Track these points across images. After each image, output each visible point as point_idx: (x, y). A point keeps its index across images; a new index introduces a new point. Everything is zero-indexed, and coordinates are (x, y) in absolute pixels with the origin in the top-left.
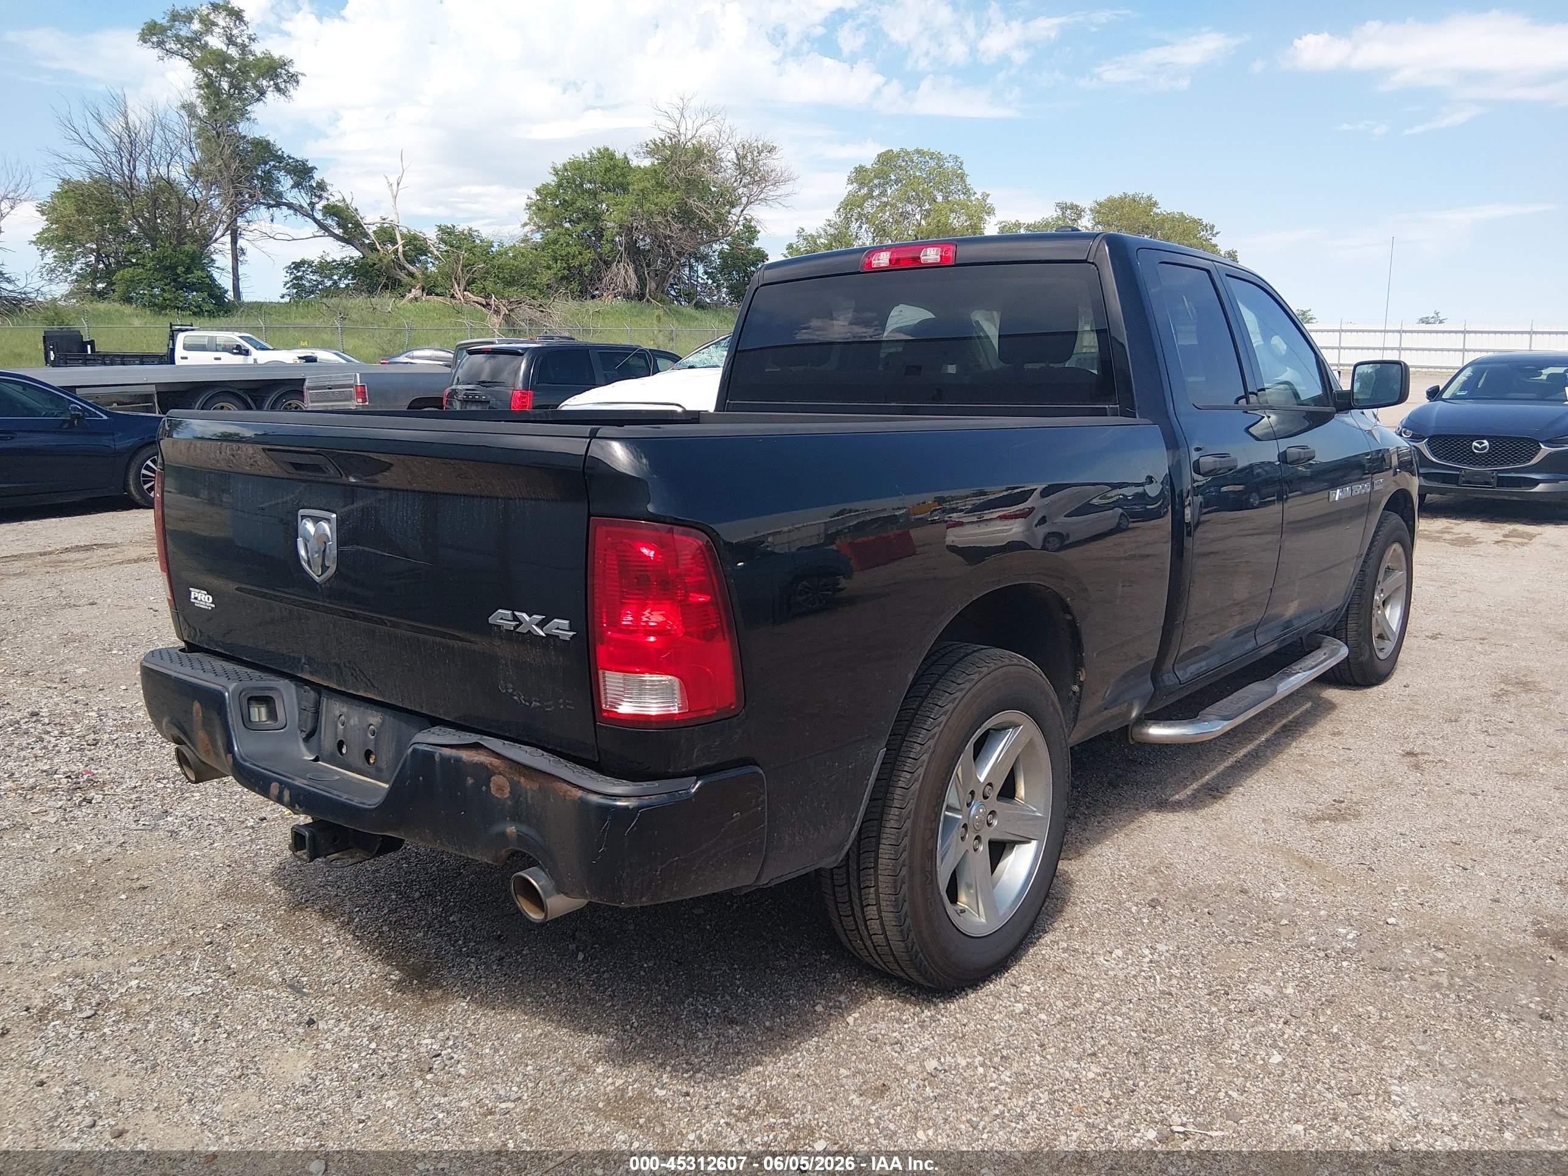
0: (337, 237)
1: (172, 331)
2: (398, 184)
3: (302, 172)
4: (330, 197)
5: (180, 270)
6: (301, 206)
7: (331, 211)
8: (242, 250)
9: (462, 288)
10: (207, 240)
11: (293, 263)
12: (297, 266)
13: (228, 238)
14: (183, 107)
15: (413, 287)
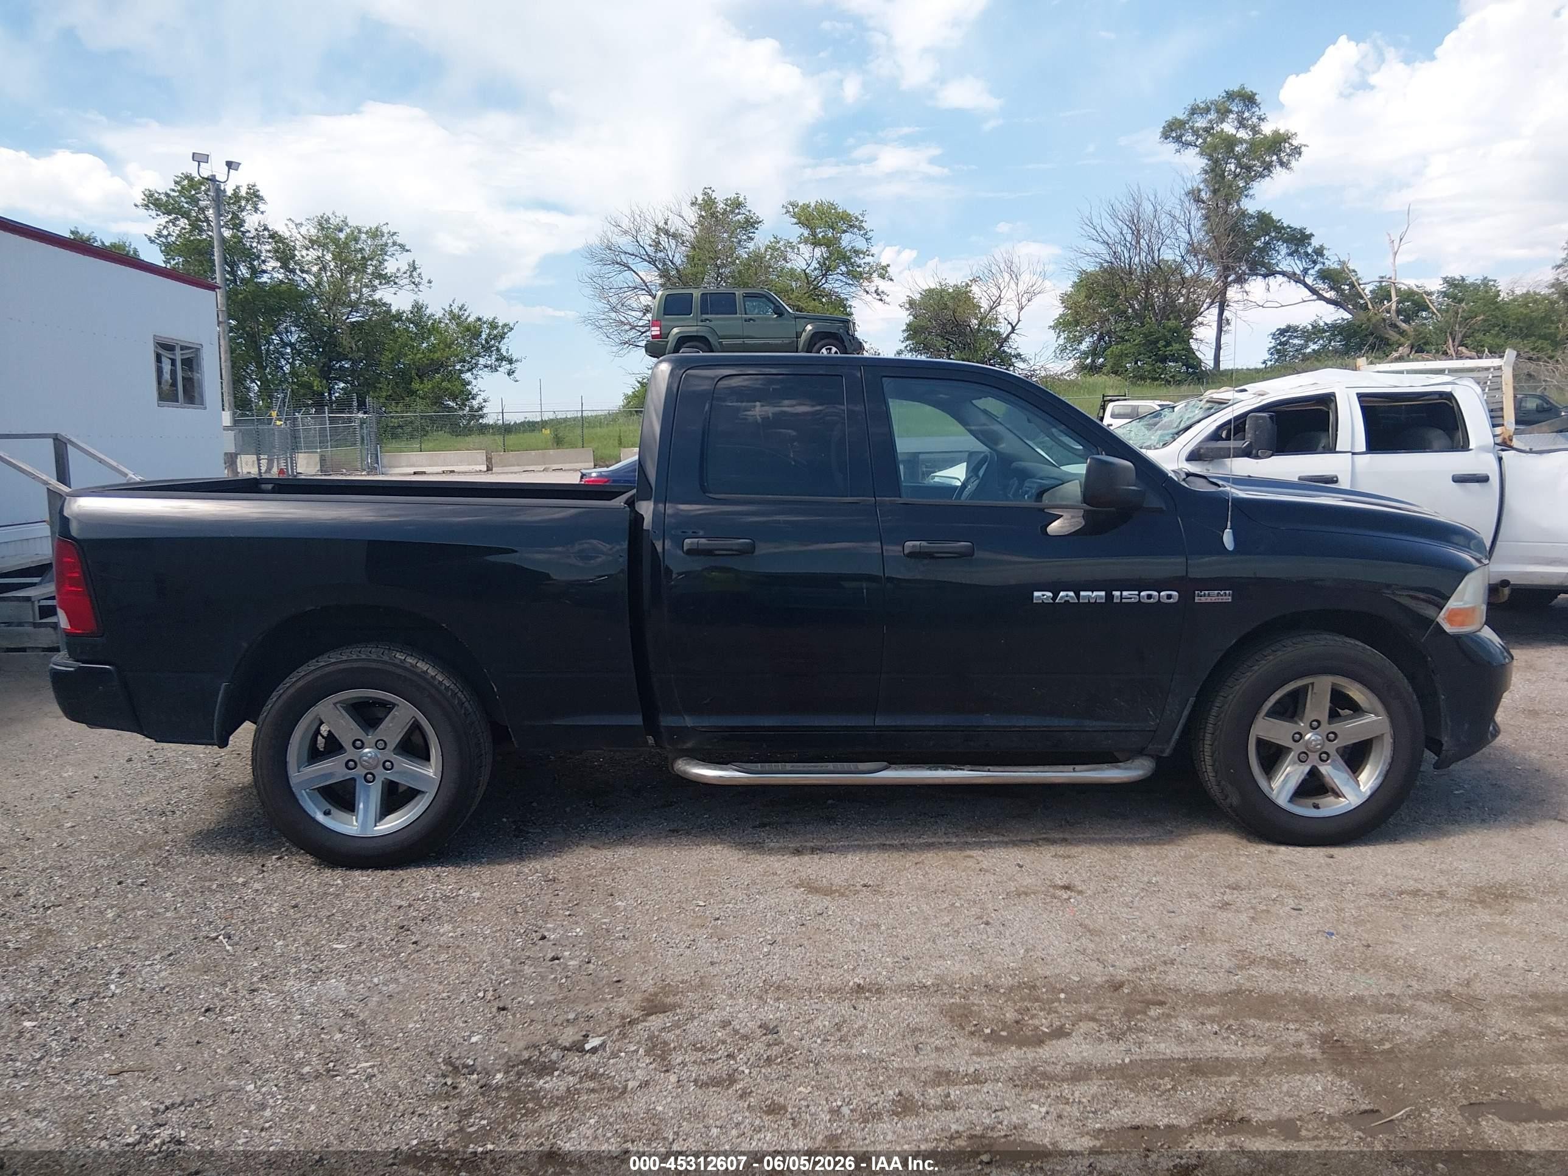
0: (1329, 301)
1: (1104, 401)
2: (1401, 240)
3: (1298, 240)
4: (1326, 261)
5: (1162, 343)
6: (1295, 274)
7: (1325, 275)
8: (1228, 320)
9: (1456, 343)
10: (1194, 313)
11: (1278, 330)
12: (1282, 332)
13: (1215, 311)
14: (1187, 194)
15: (1401, 345)
